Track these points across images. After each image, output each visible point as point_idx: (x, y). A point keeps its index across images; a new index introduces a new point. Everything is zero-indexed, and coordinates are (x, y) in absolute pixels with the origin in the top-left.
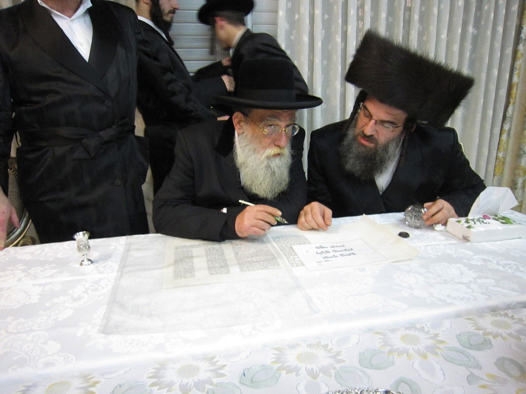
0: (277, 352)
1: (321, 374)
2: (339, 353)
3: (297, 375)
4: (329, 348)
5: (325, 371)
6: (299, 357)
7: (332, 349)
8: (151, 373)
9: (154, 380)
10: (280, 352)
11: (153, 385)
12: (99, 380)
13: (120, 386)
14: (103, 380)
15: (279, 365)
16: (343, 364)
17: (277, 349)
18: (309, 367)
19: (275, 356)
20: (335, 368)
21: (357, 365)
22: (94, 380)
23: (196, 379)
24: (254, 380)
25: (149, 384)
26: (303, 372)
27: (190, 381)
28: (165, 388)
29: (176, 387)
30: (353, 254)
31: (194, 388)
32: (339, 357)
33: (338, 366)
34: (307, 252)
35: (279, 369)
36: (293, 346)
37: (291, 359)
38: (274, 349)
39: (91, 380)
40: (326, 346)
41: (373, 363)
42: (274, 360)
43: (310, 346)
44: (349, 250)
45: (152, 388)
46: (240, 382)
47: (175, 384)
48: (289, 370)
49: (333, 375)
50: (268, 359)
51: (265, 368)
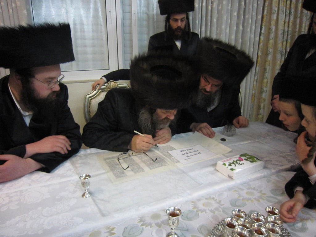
0: (193, 204)
1: (216, 211)
2: (220, 201)
3: (206, 213)
4: (215, 199)
5: (217, 209)
6: (204, 205)
7: (217, 200)
8: (139, 220)
9: (141, 223)
10: (194, 203)
11: (142, 225)
12: (114, 227)
13: (126, 228)
14: (116, 227)
15: (196, 209)
16: (224, 206)
17: (192, 202)
18: (210, 209)
19: (193, 205)
20: (221, 208)
21: (230, 206)
22: (111, 227)
23: (161, 220)
24: (188, 217)
25: (140, 225)
26: (207, 211)
27: (159, 221)
28: (149, 226)
29: (153, 225)
30: (200, 153)
31: (162, 225)
32: (221, 203)
33: (222, 207)
34: (177, 154)
35: (197, 211)
36: (199, 200)
37: (200, 205)
38: (190, 202)
39: (110, 228)
40: (213, 198)
41: (237, 205)
42: (193, 207)
43: (206, 199)
44: (196, 151)
45: (143, 227)
46: (182, 219)
47: (152, 223)
48: (202, 211)
49: (221, 210)
50: (191, 207)
51: (190, 211)
